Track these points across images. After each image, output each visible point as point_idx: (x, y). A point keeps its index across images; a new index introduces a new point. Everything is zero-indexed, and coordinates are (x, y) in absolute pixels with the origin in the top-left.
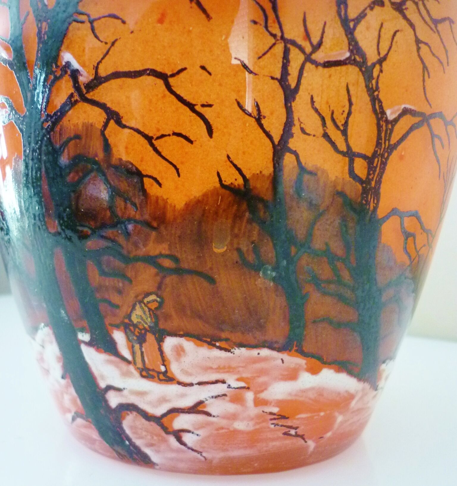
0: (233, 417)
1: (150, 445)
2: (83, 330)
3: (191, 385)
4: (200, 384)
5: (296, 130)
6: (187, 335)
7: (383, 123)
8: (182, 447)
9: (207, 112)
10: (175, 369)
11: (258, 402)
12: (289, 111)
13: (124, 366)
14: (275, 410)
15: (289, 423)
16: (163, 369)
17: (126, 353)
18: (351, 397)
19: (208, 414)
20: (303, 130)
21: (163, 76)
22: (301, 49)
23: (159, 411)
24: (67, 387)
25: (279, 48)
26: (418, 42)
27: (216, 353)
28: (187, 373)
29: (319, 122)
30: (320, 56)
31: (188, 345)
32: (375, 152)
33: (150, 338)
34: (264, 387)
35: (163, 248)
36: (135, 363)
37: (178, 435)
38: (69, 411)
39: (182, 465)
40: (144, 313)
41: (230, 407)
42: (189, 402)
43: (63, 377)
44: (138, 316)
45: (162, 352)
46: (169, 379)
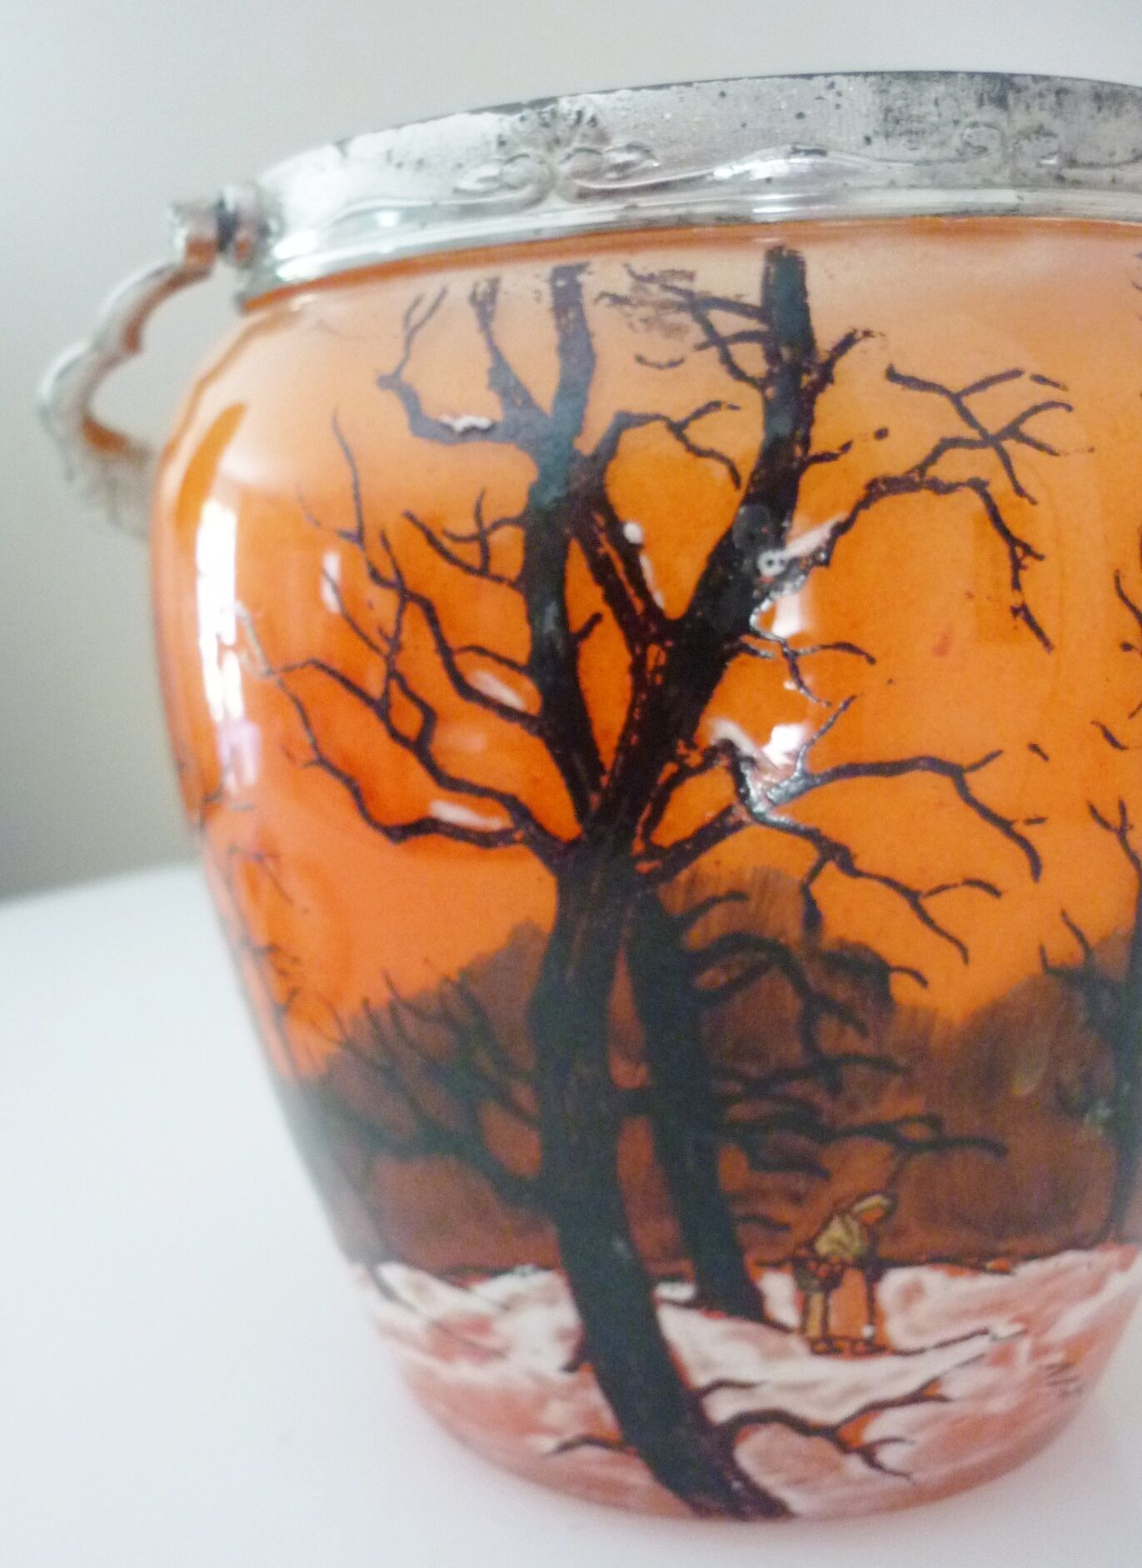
0: (988, 1393)
1: (799, 1482)
2: (675, 1278)
4: (943, 1345)
6: (935, 1260)
10: (896, 1330)
11: (1036, 1352)
13: (772, 1339)
14: (1058, 1358)
15: (1072, 1373)
16: (867, 1331)
17: (788, 1316)
19: (943, 1399)
21: (955, 772)
23: (838, 1413)
24: (573, 1388)
27: (987, 1284)
28: (917, 1331)
31: (933, 1279)
33: (854, 1281)
34: (1051, 1322)
35: (915, 1105)
36: (801, 1330)
37: (868, 1454)
38: (554, 1431)
40: (849, 1231)
41: (985, 1376)
42: (910, 1385)
43: (571, 1367)
44: (836, 1239)
45: (871, 1301)
46: (876, 1348)
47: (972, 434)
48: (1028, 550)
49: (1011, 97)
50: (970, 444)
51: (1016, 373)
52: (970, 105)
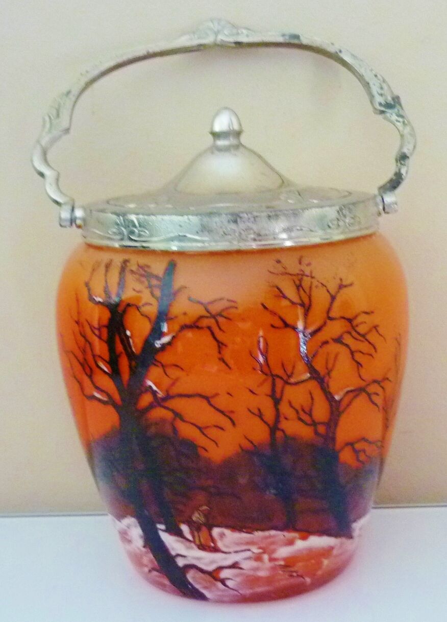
0: (257, 569)
1: (206, 588)
2: (160, 523)
3: (229, 553)
4: (236, 552)
5: (282, 419)
6: (227, 527)
7: (333, 404)
8: (226, 588)
9: (232, 416)
10: (220, 544)
11: (271, 560)
12: (277, 410)
13: (188, 544)
14: (282, 563)
15: (292, 569)
16: (212, 545)
17: (190, 537)
18: (331, 548)
19: (241, 568)
20: (286, 419)
21: (207, 399)
22: (281, 378)
23: (210, 568)
24: (147, 553)
25: (270, 380)
26: (352, 353)
27: (244, 536)
28: (227, 547)
29: (294, 412)
30: (292, 380)
31: (227, 532)
32: (330, 420)
33: (204, 529)
34: (274, 551)
35: (210, 482)
36: (194, 542)
37: (223, 582)
38: (146, 566)
39: (225, 599)
40: (199, 514)
41: (254, 564)
42: (229, 562)
43: (144, 547)
44: (196, 517)
45: (211, 536)
46: (216, 550)
47: (208, 315)
48: (222, 344)
49: (239, 220)
50: (207, 317)
51: (221, 299)
52: (226, 223)
